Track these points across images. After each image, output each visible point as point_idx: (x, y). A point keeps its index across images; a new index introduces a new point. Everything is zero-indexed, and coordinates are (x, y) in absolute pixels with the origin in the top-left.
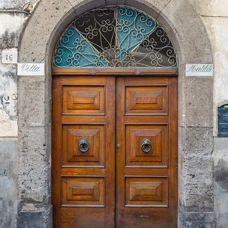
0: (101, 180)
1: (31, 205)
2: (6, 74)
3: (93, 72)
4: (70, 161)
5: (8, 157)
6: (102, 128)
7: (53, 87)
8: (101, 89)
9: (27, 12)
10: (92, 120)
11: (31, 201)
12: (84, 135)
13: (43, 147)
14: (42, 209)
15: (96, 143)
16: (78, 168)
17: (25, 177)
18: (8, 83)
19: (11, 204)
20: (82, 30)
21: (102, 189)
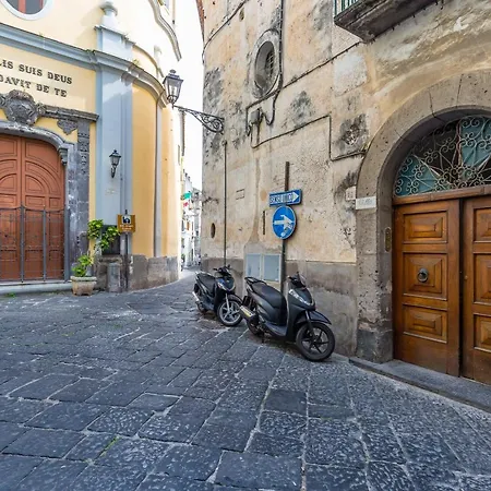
0: (444, 314)
1: (367, 324)
2: (349, 209)
3: (432, 198)
4: (412, 290)
5: (349, 280)
6: (445, 257)
7: (394, 216)
8: (444, 215)
9: (364, 153)
10: (433, 249)
11: (365, 320)
12: (425, 264)
13: (374, 273)
14: (375, 330)
15: (438, 272)
16: (419, 298)
17: (362, 299)
18: (349, 218)
19: (352, 320)
20: (421, 155)
21: (445, 323)
